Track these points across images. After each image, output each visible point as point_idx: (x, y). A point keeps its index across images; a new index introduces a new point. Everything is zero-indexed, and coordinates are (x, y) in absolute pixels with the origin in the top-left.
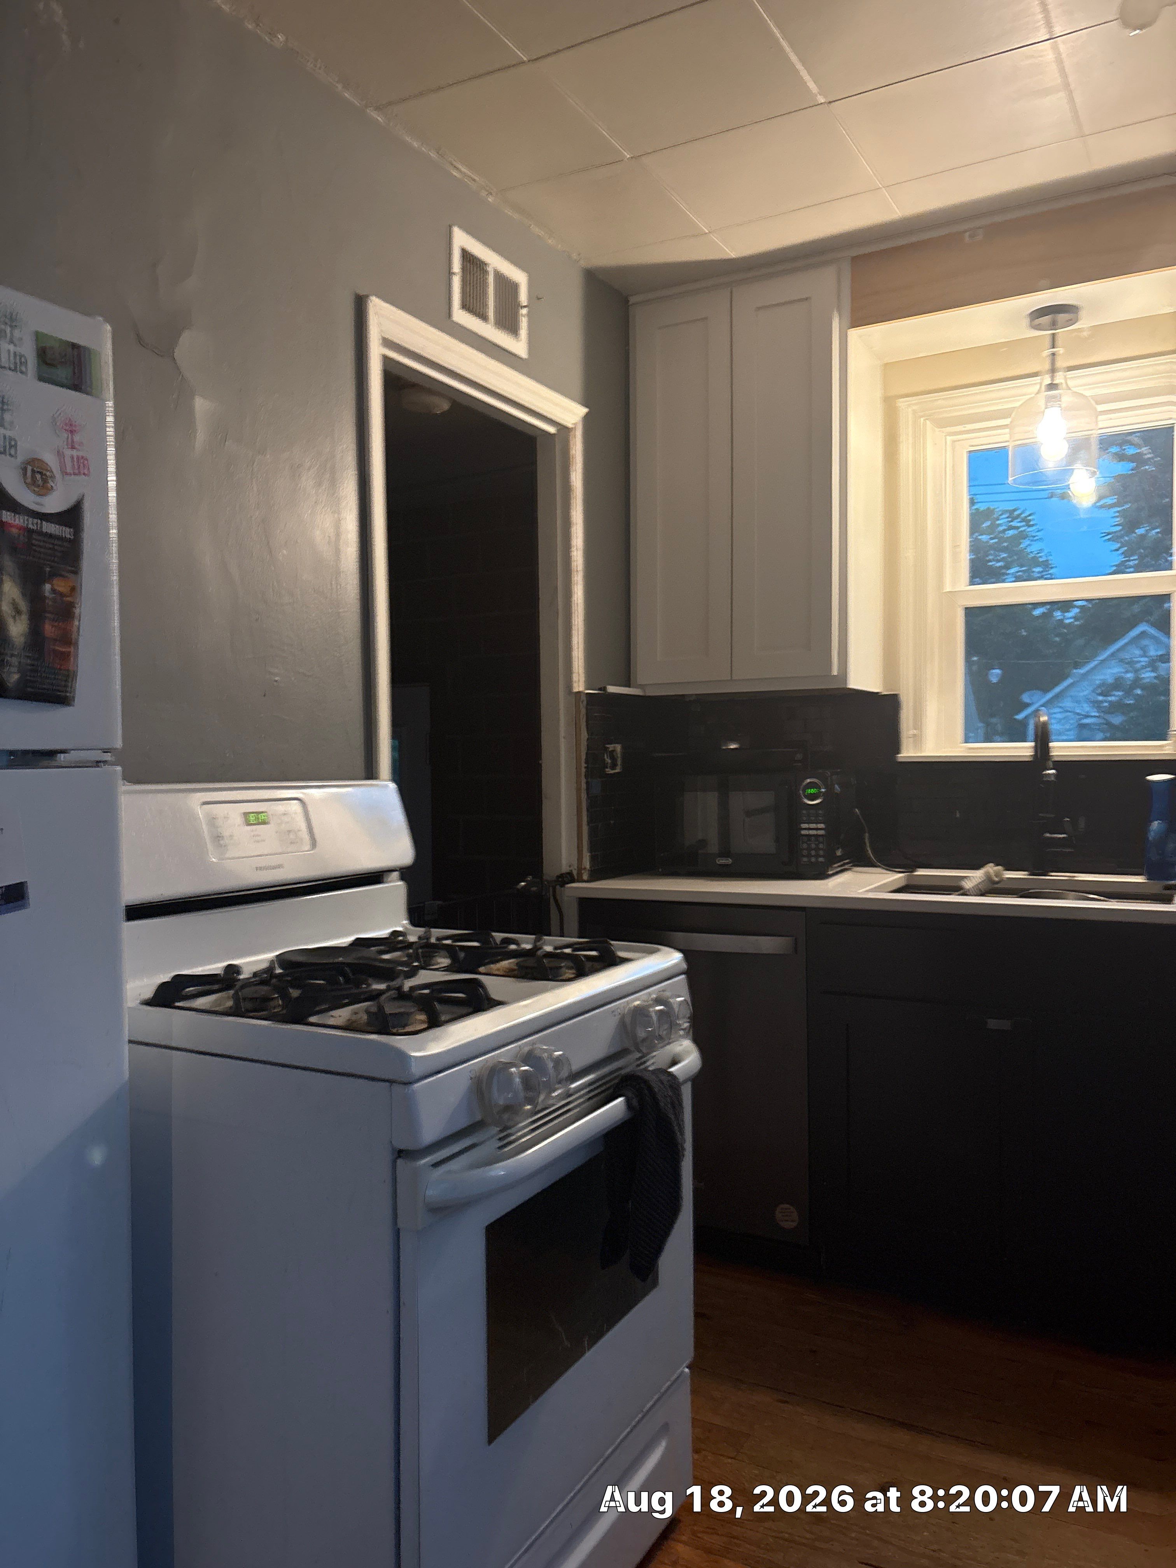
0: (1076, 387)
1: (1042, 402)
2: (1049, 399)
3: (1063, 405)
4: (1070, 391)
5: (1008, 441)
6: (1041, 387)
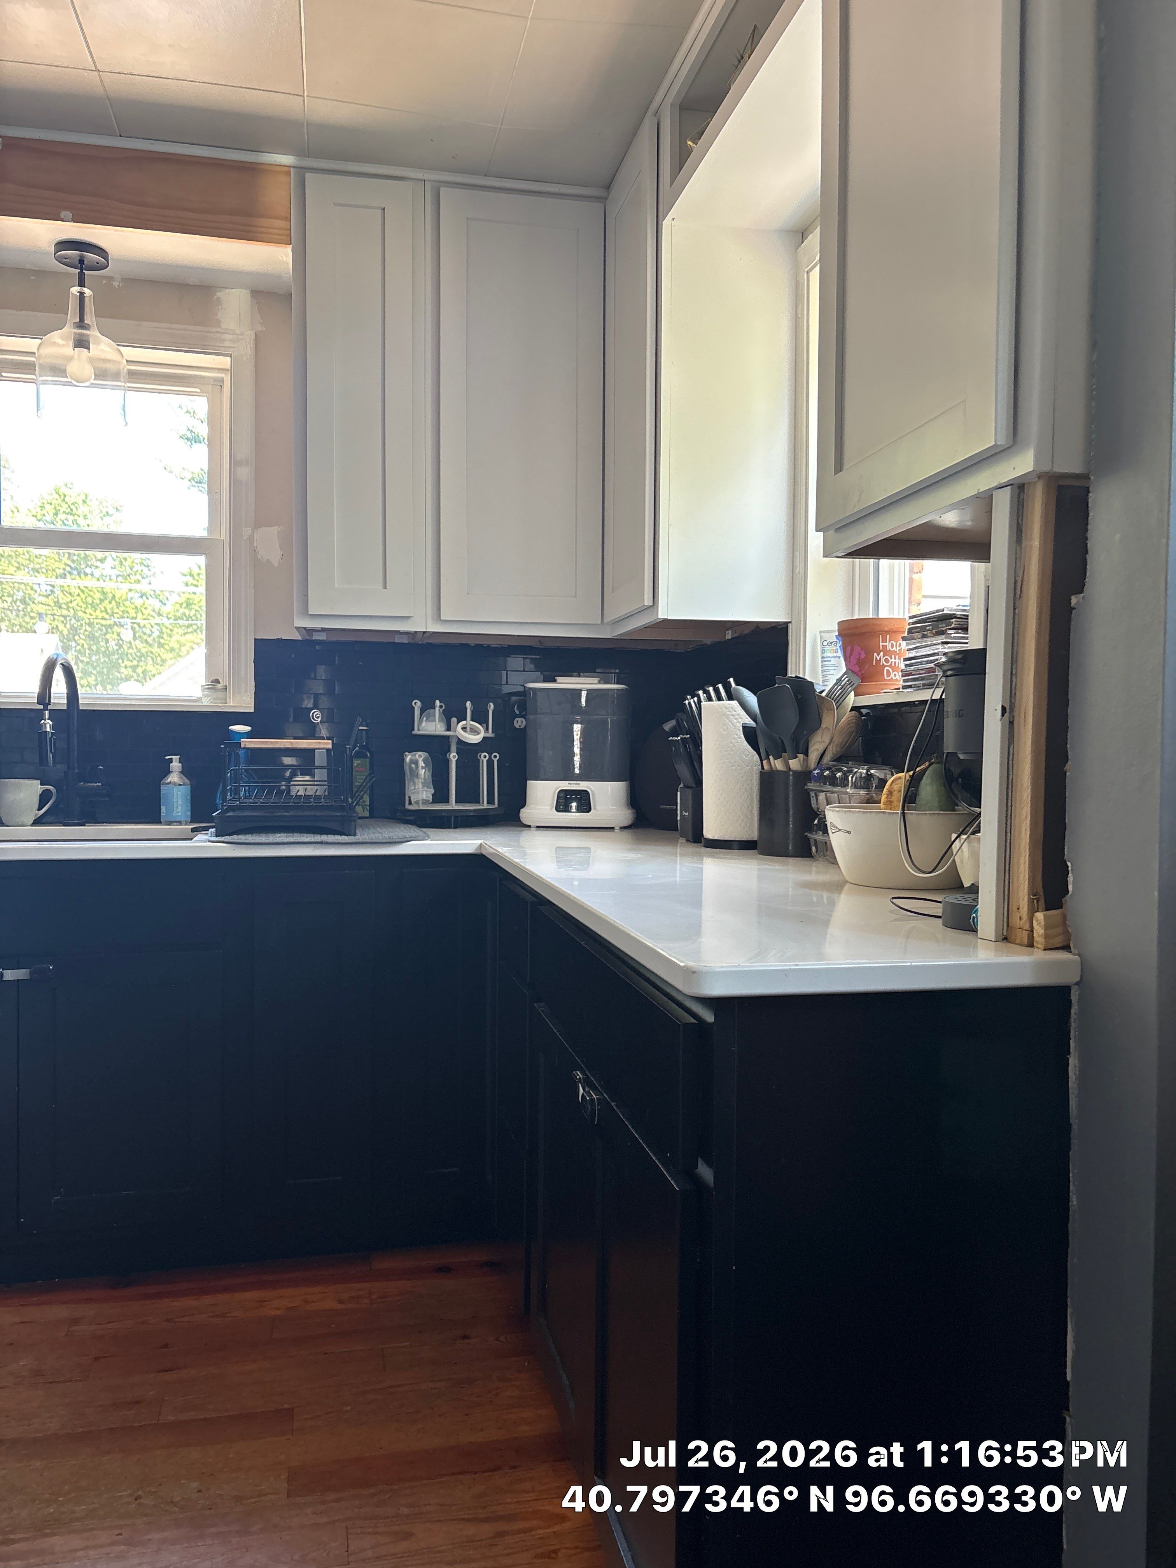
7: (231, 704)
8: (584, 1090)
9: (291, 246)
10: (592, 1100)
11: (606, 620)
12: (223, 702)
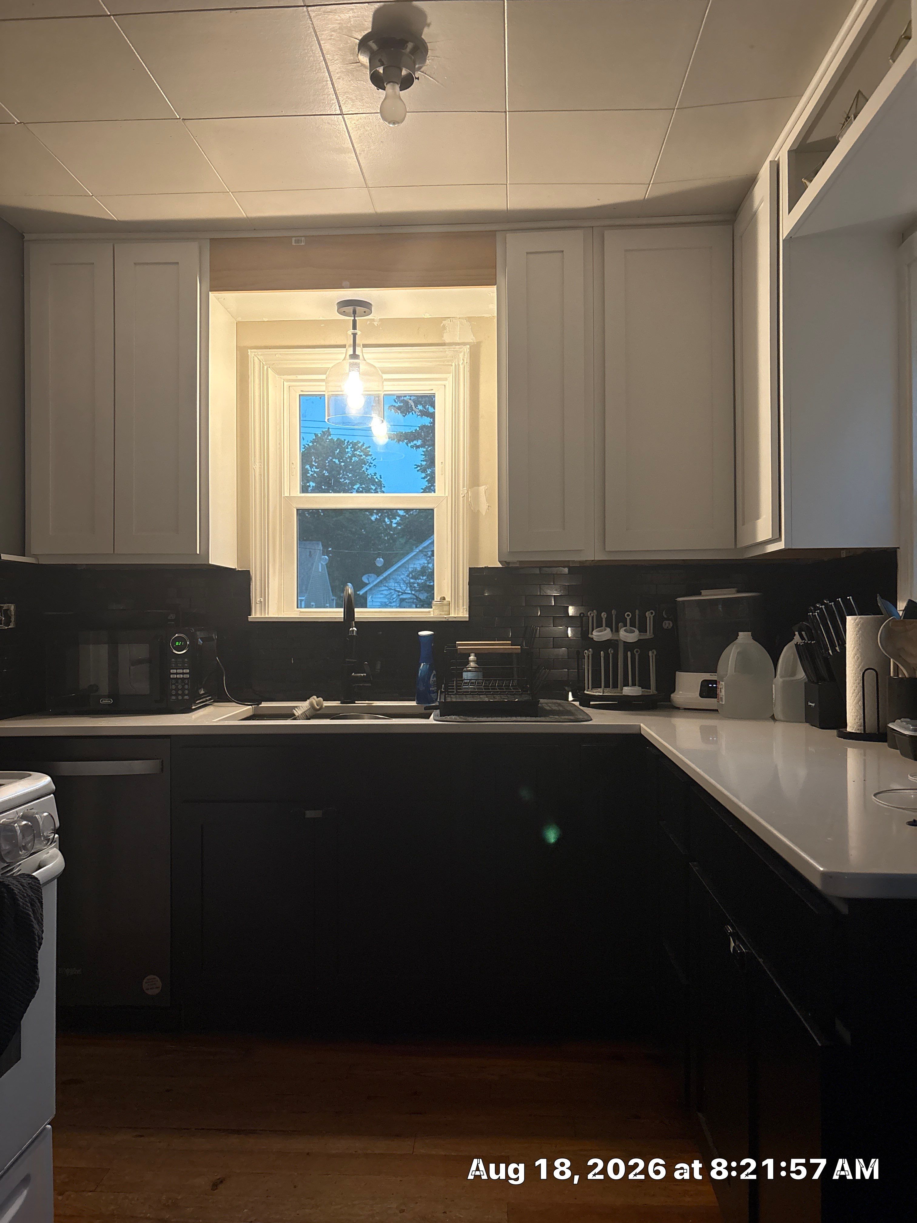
0: (370, 359)
1: (346, 366)
2: (351, 365)
3: (361, 371)
4: (365, 362)
5: (325, 391)
6: (346, 355)
7: (453, 615)
8: (734, 942)
9: (496, 286)
10: (742, 953)
11: (738, 547)
12: (446, 613)
